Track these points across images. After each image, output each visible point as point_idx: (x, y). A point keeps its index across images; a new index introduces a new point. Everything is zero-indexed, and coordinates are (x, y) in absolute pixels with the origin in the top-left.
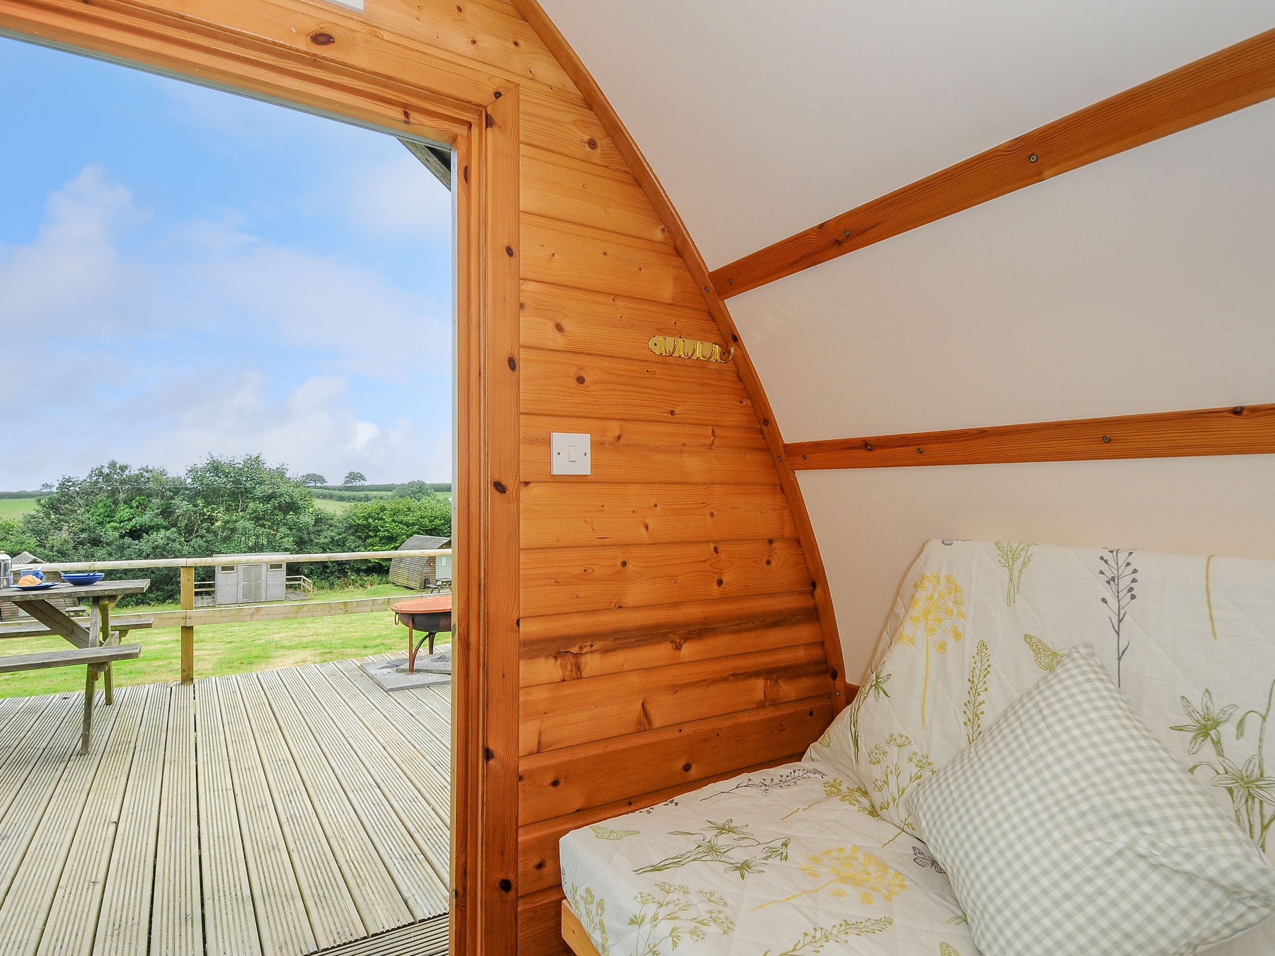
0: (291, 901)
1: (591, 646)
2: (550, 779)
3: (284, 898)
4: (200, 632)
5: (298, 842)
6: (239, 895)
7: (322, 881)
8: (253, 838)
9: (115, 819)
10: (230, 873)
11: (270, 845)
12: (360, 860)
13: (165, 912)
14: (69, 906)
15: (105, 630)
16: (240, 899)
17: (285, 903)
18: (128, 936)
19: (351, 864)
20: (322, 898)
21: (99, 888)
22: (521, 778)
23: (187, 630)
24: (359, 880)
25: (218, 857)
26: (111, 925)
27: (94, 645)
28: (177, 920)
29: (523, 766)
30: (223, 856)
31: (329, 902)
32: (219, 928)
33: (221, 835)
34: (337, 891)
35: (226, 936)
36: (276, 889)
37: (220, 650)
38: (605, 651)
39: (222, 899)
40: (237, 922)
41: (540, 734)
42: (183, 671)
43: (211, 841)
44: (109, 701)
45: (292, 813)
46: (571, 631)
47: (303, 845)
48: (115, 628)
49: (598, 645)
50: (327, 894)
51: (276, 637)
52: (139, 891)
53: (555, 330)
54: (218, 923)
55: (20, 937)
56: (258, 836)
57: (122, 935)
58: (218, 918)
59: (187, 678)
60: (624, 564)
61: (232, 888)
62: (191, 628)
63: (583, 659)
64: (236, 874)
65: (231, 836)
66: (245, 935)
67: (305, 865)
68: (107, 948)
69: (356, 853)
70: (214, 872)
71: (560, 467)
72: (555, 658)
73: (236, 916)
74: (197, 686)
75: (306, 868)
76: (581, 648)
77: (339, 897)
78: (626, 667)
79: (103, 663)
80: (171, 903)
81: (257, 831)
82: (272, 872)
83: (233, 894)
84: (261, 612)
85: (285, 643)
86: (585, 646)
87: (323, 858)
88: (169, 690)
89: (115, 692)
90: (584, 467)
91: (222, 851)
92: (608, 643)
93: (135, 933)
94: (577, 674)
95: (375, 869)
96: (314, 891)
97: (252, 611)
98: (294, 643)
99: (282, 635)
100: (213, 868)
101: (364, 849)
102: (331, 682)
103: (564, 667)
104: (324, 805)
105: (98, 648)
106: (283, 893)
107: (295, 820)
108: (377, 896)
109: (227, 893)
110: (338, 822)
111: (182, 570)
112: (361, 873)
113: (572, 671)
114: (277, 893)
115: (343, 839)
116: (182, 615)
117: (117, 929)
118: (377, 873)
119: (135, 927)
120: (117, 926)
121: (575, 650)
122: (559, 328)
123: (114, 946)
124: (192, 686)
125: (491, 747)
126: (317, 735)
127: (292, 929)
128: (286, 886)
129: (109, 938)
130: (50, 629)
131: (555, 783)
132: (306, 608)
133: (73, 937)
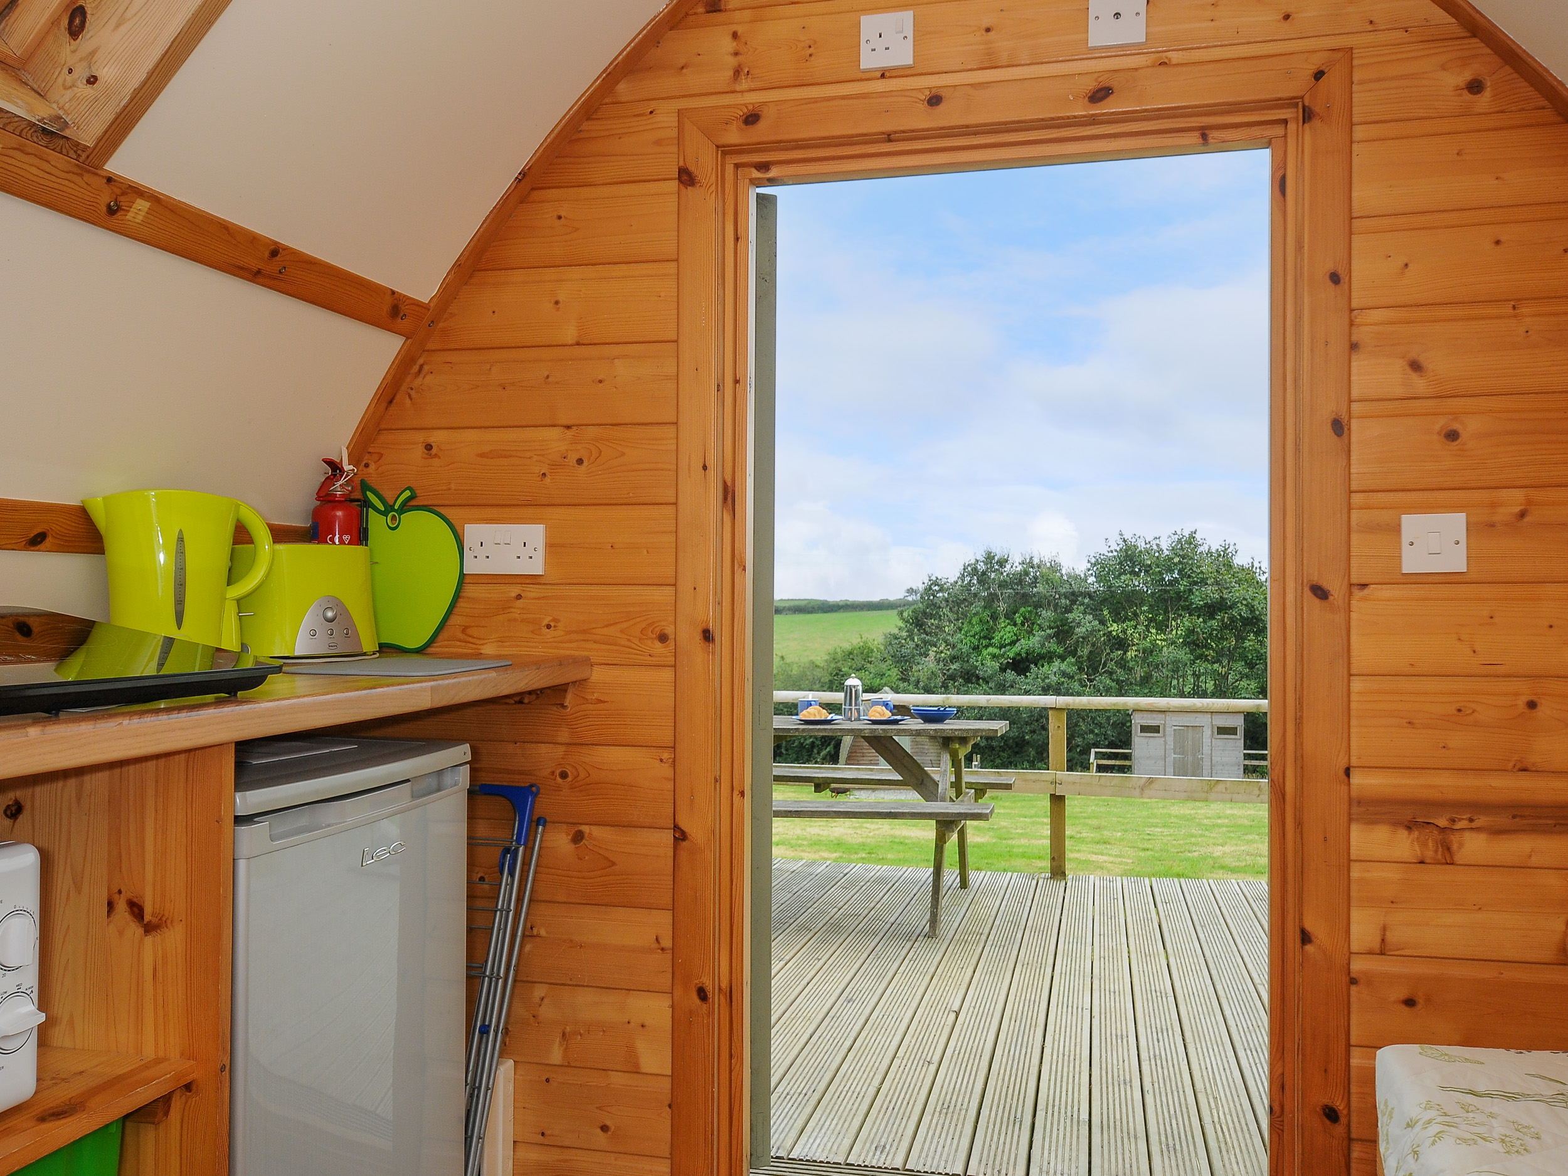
0: (1132, 1140)
1: (1471, 820)
2: (1402, 993)
3: (1125, 1135)
4: (1072, 806)
5: (1156, 1085)
6: (1075, 1116)
7: (1176, 1132)
8: (1104, 1066)
9: (956, 1008)
10: (1070, 1093)
11: (1122, 1078)
12: (1231, 1125)
13: (994, 1109)
14: (904, 1076)
15: (957, 785)
16: (1075, 1120)
17: (1126, 1140)
18: (955, 1117)
19: (1218, 1126)
20: (1171, 1149)
21: (933, 1068)
22: (1353, 981)
23: (1058, 800)
24: (1223, 1145)
25: (1059, 1074)
26: (940, 1103)
27: (943, 800)
28: (1005, 1119)
29: (1358, 966)
30: (1065, 1074)
31: (1179, 1155)
32: (1047, 1139)
33: (1067, 1053)
34: (1192, 1148)
35: (1053, 1148)
36: (1118, 1123)
37: (1129, 858)
38: (1496, 832)
39: (1056, 1114)
40: (1068, 1140)
41: (1384, 929)
42: (1053, 859)
43: (1055, 1057)
44: (964, 884)
45: (1157, 1053)
46: (1434, 795)
47: (1163, 1090)
48: (970, 785)
49: (1481, 821)
50: (1178, 1147)
51: (1218, 851)
52: (971, 1082)
53: (1409, 371)
54: (1048, 1134)
55: (858, 1089)
56: (1109, 1066)
57: (949, 1115)
58: (1048, 1130)
59: (1058, 872)
60: (1532, 705)
61: (1069, 1108)
62: (1061, 799)
63: (1455, 839)
64: (1076, 1095)
65: (1078, 1057)
66: (1074, 1155)
67: (1159, 1110)
68: (934, 1121)
69: (1228, 1117)
70: (1052, 1087)
71: (1413, 562)
72: (1409, 828)
73: (1068, 1134)
74: (1069, 884)
75: (1160, 1113)
76: (1453, 821)
77: (1193, 1154)
78: (1535, 861)
79: (952, 822)
80: (1002, 1102)
81: (1109, 1061)
82: (1117, 1106)
83: (1069, 1114)
84: (1155, 786)
85: (1228, 861)
86: (1460, 820)
87: (1184, 1110)
88: (1034, 882)
89: (973, 876)
90: (1456, 561)
91: (1065, 1069)
92: (1503, 820)
93: (962, 1117)
94: (1447, 856)
95: (1249, 1141)
96: (1163, 1139)
97: (1142, 782)
98: (1244, 864)
99: (1227, 849)
100: (1052, 1083)
101: (1241, 1116)
102: (1256, 909)
103: (1424, 845)
104: (1201, 1055)
105: (948, 804)
106: (1125, 1129)
107: (1159, 1062)
108: (1242, 1168)
109: (1063, 1111)
110: (1214, 1078)
111: (1050, 713)
112: (1228, 1140)
113: (1436, 851)
114: (1118, 1127)
115: (1215, 1098)
116: (1050, 778)
117: (945, 1108)
118: (1250, 1145)
119: (963, 1112)
120: (946, 1106)
121: (1442, 822)
122: (1416, 366)
123: (941, 1122)
124: (1063, 883)
125: (1309, 927)
126: (1214, 972)
127: (1127, 1166)
128: (1131, 1124)
129: (937, 1114)
130: (900, 778)
131: (1410, 1002)
132: (1221, 787)
133: (905, 1103)
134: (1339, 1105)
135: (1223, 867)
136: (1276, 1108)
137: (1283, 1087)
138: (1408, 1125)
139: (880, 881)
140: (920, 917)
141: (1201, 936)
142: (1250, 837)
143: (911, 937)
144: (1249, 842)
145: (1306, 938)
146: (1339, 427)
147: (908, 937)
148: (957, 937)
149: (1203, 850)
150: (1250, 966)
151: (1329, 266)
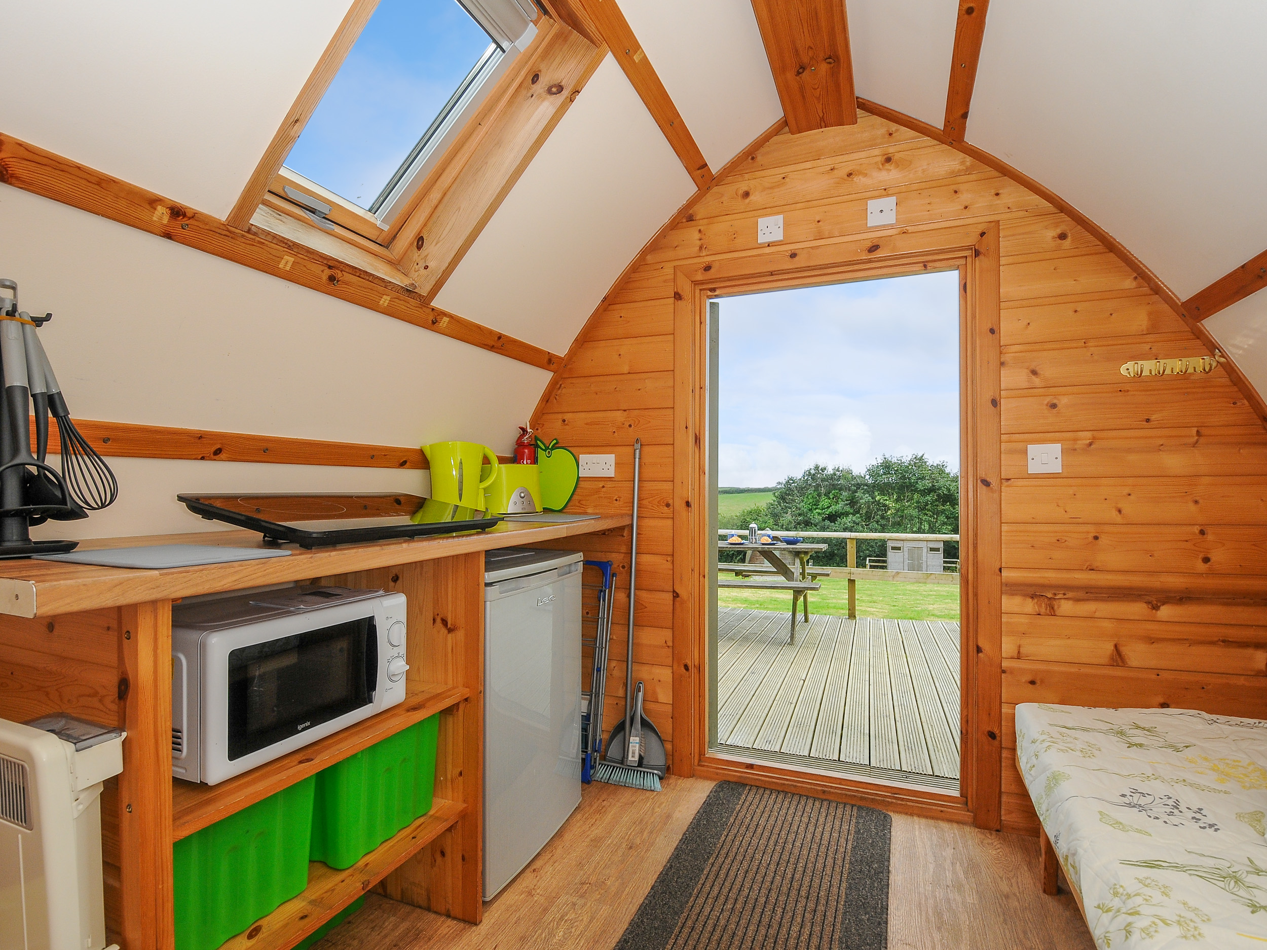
0: (891, 744)
1: (1064, 594)
2: (1029, 678)
3: (887, 741)
4: (858, 585)
5: (902, 718)
6: (862, 731)
7: (912, 741)
8: (876, 708)
9: (804, 679)
10: (859, 720)
11: (885, 714)
12: (940, 739)
13: (823, 726)
14: (779, 709)
15: (803, 574)
16: (862, 733)
17: (887, 743)
18: (804, 729)
19: (933, 739)
20: (910, 749)
21: (793, 706)
22: (1004, 672)
23: (852, 582)
24: (936, 748)
25: (854, 711)
26: (797, 722)
27: (796, 581)
28: (828, 731)
29: (1005, 664)
30: (857, 711)
31: (914, 752)
32: (849, 741)
33: (858, 702)
34: (920, 749)
35: (852, 746)
36: (883, 735)
37: (886, 610)
38: (1077, 600)
39: (853, 730)
40: (859, 742)
41: (1019, 647)
42: (849, 609)
43: (852, 703)
44: (806, 620)
45: (902, 703)
46: (1046, 582)
47: (905, 720)
48: (809, 574)
49: (1069, 595)
50: (913, 748)
51: (931, 607)
52: (811, 713)
53: (1031, 375)
54: (849, 739)
55: (758, 714)
56: (879, 708)
57: (801, 728)
58: (849, 737)
59: (852, 615)
60: (1096, 538)
61: (859, 727)
62: (854, 581)
63: (1055, 603)
64: (862, 721)
65: (863, 703)
66: (862, 750)
67: (904, 730)
68: (794, 731)
69: (938, 735)
70: (851, 717)
71: (1034, 468)
72: (1032, 598)
73: (859, 740)
74: (857, 621)
75: (904, 732)
76: (1055, 594)
77: (921, 752)
78: (1097, 615)
79: (801, 591)
80: (827, 723)
81: (879, 706)
82: (883, 727)
83: (859, 730)
84: (900, 575)
85: (936, 612)
86: (1059, 594)
87: (916, 731)
88: (840, 620)
89: (810, 616)
90: (1056, 467)
91: (857, 709)
92: (1081, 594)
93: (807, 729)
94: (1052, 612)
95: (949, 746)
96: (906, 744)
97: (893, 574)
98: (944, 614)
99: (935, 606)
100: (851, 715)
101: (945, 734)
102: (951, 635)
103: (1040, 606)
104: (924, 705)
105: (799, 582)
106: (887, 738)
107: (903, 707)
108: (946, 759)
109: (856, 728)
110: (931, 716)
111: (848, 540)
112: (939, 746)
113: (1046, 609)
114: (883, 737)
115: (932, 726)
116: (848, 571)
117: (799, 725)
118: (949, 749)
119: (808, 727)
120: (799, 724)
121: (1050, 595)
122: (1034, 373)
123: (797, 731)
124: (855, 621)
125: (980, 644)
126: (930, 665)
127: (888, 756)
128: (890, 736)
129: (795, 727)
130: (776, 570)
131: (1033, 682)
132: (933, 576)
133: (780, 721)
134: (996, 731)
135: (933, 615)
136: (964, 731)
137: (967, 721)
138: (1033, 742)
139: (766, 618)
140: (785, 635)
141: (924, 648)
142: (947, 601)
143: (781, 644)
144: (946, 603)
145: (979, 650)
146: (995, 403)
147: (780, 644)
148: (803, 645)
149: (923, 607)
150: (948, 663)
151: (990, 326)
